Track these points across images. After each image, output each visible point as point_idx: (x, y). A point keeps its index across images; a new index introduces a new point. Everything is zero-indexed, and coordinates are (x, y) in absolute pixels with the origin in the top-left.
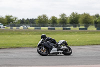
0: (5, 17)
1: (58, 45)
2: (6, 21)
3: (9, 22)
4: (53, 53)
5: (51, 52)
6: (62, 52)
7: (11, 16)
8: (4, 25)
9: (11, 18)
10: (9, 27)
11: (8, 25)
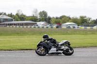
0: (79, 18)
1: (58, 45)
2: (80, 22)
3: (83, 22)
4: (53, 54)
5: (50, 52)
6: (62, 52)
7: (85, 17)
8: (78, 26)
9: (85, 18)
10: (83, 27)
11: (82, 25)
